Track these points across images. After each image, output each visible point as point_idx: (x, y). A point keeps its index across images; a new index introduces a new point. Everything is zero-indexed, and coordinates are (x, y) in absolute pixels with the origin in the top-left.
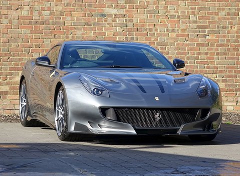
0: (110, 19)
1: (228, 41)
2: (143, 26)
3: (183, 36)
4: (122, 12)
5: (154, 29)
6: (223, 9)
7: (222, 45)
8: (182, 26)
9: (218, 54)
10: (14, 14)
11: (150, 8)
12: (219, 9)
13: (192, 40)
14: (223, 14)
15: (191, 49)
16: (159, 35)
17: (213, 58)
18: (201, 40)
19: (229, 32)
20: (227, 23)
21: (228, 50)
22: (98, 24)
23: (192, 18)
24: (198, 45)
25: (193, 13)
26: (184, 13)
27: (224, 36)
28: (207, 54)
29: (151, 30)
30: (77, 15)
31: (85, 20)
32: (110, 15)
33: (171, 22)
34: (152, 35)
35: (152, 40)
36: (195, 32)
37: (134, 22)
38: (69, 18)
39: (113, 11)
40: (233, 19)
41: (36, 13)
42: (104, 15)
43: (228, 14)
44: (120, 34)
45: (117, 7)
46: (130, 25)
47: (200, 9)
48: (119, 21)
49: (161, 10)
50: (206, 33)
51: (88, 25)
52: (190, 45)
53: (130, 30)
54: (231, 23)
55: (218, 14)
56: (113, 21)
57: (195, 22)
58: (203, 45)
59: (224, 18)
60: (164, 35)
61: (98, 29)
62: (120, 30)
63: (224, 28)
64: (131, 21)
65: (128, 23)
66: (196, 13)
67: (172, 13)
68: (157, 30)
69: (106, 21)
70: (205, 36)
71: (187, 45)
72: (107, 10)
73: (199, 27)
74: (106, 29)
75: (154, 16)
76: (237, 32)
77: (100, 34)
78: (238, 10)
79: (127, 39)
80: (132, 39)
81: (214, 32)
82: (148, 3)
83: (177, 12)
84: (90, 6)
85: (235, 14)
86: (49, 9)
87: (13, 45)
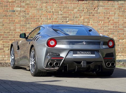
0: (17, 13)
2: (34, 16)
3: (55, 22)
4: (23, 9)
5: (40, 18)
6: (76, 8)
8: (55, 17)
11: (38, 7)
12: (74, 8)
14: (76, 10)
16: (43, 21)
19: (79, 20)
20: (78, 15)
22: (11, 16)
23: (60, 13)
25: (60, 10)
26: (56, 10)
27: (77, 22)
29: (38, 19)
31: (4, 13)
32: (17, 11)
33: (49, 14)
34: (39, 21)
35: (39, 24)
36: (62, 20)
37: (30, 15)
39: (19, 9)
40: (81, 13)
42: (14, 11)
43: (79, 10)
44: (22, 21)
45: (21, 7)
46: (27, 16)
47: (64, 8)
48: (21, 14)
49: (44, 8)
50: (67, 20)
51: (6, 16)
53: (27, 19)
54: (80, 15)
55: (73, 11)
56: (19, 14)
57: (62, 15)
59: (77, 13)
60: (46, 21)
61: (11, 18)
62: (22, 19)
63: (76, 17)
64: (28, 14)
65: (27, 15)
66: (62, 10)
67: (50, 10)
68: (42, 19)
69: (15, 14)
70: (67, 22)
72: (16, 9)
73: (63, 17)
74: (15, 18)
75: (40, 11)
76: (84, 20)
77: (12, 21)
78: (84, 8)
79: (26, 23)
80: (29, 23)
81: (71, 20)
82: (37, 5)
83: (52, 9)
84: (7, 6)
85: (82, 11)
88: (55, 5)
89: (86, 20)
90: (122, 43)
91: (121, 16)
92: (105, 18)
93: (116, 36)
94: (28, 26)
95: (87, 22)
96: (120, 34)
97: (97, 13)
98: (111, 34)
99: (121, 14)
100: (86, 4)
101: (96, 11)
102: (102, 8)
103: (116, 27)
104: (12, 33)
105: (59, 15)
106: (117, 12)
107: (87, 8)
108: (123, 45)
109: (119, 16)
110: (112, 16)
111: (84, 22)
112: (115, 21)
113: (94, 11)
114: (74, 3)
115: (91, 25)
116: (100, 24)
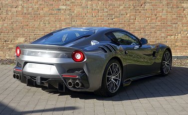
0: (62, 12)
1: (125, 21)
2: (80, 14)
3: (101, 19)
4: (69, 8)
6: (122, 5)
7: (121, 24)
8: (100, 14)
10: (14, 10)
11: (83, 5)
12: (120, 5)
13: (105, 21)
14: (121, 7)
15: (105, 26)
16: (88, 19)
18: (110, 21)
19: (125, 17)
20: (123, 12)
22: (57, 14)
23: (106, 10)
24: (109, 24)
25: (106, 7)
26: (101, 7)
27: (123, 19)
29: (84, 16)
30: (46, 9)
31: (50, 12)
32: (63, 10)
33: (94, 12)
34: (85, 19)
36: (107, 17)
37: (75, 13)
38: (42, 11)
39: (64, 7)
40: (127, 10)
41: (25, 9)
42: (60, 10)
43: (124, 7)
44: (68, 19)
45: (66, 5)
46: (73, 14)
47: (109, 5)
48: (67, 12)
49: (89, 6)
51: (51, 14)
52: (105, 24)
53: (73, 17)
54: (126, 12)
56: (64, 12)
57: (107, 12)
58: (111, 24)
59: (122, 10)
60: (91, 19)
61: (57, 16)
62: (68, 17)
63: (122, 15)
64: (73, 12)
67: (95, 7)
68: (87, 16)
69: (60, 12)
70: (112, 19)
71: (103, 24)
72: (61, 7)
73: (109, 14)
74: (61, 17)
75: (86, 9)
76: (130, 17)
77: (58, 19)
78: (130, 5)
79: (71, 21)
80: (74, 21)
81: (117, 17)
82: (82, 3)
83: (97, 7)
84: (52, 5)
85: (128, 8)
86: (32, 7)
87: (15, 25)
88: (100, 3)
89: (132, 17)
90: (171, 39)
91: (169, 12)
92: (152, 14)
93: (163, 33)
94: (73, 23)
95: (134, 19)
96: (168, 30)
97: (143, 10)
98: (159, 30)
99: (169, 10)
101: (143, 7)
102: (149, 4)
103: (164, 24)
105: (104, 12)
106: (165, 8)
107: (133, 5)
108: (171, 42)
109: (167, 12)
110: (160, 12)
111: (130, 19)
112: (163, 17)
113: (140, 7)
115: (138, 21)
116: (147, 21)
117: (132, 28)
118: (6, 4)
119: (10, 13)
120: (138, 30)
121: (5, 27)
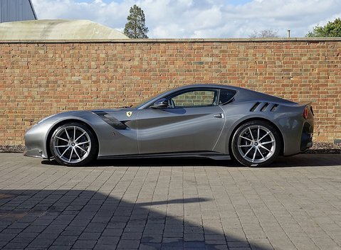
0: (206, 66)
1: (310, 82)
2: (235, 71)
3: (270, 78)
4: (217, 60)
5: (244, 73)
6: (305, 55)
7: (304, 85)
8: (269, 70)
9: (301, 93)
10: (127, 64)
11: (241, 56)
12: (301, 55)
13: (278, 82)
14: (304, 59)
15: (277, 89)
16: (249, 78)
17: (296, 97)
18: (285, 82)
19: (310, 74)
20: (309, 67)
21: (311, 89)
22: (197, 71)
23: (278, 63)
24: (283, 86)
25: (278, 59)
26: (271, 59)
27: (306, 78)
28: (291, 93)
29: (242, 74)
30: (178, 63)
31: (186, 67)
32: (207, 63)
33: (259, 67)
34: (243, 78)
35: (243, 82)
36: (281, 75)
37: (227, 68)
38: (172, 66)
39: (210, 59)
40: (314, 63)
41: (144, 63)
42: (202, 63)
43: (310, 59)
44: (215, 78)
45: (212, 56)
46: (224, 71)
47: (284, 56)
48: (214, 67)
49: (250, 57)
50: (290, 76)
51: (188, 71)
52: (277, 86)
53: (223, 75)
54: (312, 67)
55: (300, 60)
56: (209, 68)
57: (281, 66)
58: (287, 86)
59: (306, 63)
60: (253, 78)
61: (197, 74)
62: (215, 75)
63: (306, 70)
64: (225, 67)
67: (260, 60)
68: (247, 74)
69: (203, 68)
70: (289, 78)
71: (274, 86)
72: (204, 59)
73: (284, 70)
74: (204, 75)
75: (245, 62)
76: (318, 74)
77: (199, 78)
78: (319, 55)
79: (222, 82)
80: (226, 82)
81: (297, 74)
82: (239, 52)
83: (264, 58)
84: (190, 55)
85: (316, 59)
86: (156, 59)
87: (127, 89)
88: (269, 52)
89: (323, 75)
95: (325, 78)
100: (323, 47)
104: (198, 97)
105: (275, 67)
107: (323, 55)
111: (319, 78)
113: (336, 58)
114: (301, 48)
115: (333, 81)
117: (322, 93)
118: (114, 56)
119: (120, 70)
120: (334, 96)
121: (112, 93)
